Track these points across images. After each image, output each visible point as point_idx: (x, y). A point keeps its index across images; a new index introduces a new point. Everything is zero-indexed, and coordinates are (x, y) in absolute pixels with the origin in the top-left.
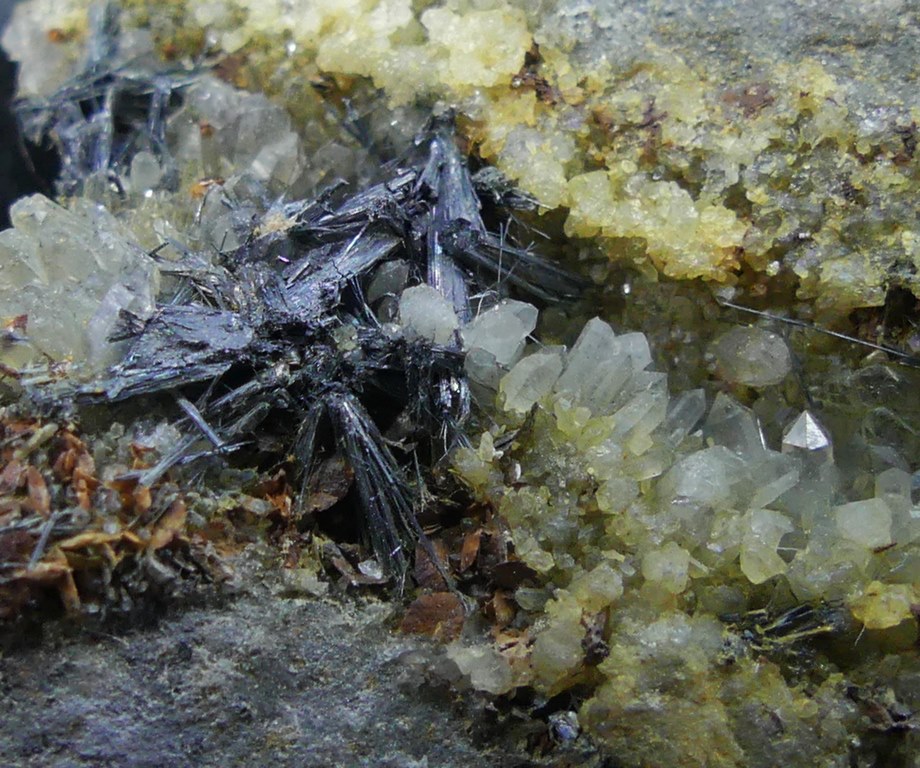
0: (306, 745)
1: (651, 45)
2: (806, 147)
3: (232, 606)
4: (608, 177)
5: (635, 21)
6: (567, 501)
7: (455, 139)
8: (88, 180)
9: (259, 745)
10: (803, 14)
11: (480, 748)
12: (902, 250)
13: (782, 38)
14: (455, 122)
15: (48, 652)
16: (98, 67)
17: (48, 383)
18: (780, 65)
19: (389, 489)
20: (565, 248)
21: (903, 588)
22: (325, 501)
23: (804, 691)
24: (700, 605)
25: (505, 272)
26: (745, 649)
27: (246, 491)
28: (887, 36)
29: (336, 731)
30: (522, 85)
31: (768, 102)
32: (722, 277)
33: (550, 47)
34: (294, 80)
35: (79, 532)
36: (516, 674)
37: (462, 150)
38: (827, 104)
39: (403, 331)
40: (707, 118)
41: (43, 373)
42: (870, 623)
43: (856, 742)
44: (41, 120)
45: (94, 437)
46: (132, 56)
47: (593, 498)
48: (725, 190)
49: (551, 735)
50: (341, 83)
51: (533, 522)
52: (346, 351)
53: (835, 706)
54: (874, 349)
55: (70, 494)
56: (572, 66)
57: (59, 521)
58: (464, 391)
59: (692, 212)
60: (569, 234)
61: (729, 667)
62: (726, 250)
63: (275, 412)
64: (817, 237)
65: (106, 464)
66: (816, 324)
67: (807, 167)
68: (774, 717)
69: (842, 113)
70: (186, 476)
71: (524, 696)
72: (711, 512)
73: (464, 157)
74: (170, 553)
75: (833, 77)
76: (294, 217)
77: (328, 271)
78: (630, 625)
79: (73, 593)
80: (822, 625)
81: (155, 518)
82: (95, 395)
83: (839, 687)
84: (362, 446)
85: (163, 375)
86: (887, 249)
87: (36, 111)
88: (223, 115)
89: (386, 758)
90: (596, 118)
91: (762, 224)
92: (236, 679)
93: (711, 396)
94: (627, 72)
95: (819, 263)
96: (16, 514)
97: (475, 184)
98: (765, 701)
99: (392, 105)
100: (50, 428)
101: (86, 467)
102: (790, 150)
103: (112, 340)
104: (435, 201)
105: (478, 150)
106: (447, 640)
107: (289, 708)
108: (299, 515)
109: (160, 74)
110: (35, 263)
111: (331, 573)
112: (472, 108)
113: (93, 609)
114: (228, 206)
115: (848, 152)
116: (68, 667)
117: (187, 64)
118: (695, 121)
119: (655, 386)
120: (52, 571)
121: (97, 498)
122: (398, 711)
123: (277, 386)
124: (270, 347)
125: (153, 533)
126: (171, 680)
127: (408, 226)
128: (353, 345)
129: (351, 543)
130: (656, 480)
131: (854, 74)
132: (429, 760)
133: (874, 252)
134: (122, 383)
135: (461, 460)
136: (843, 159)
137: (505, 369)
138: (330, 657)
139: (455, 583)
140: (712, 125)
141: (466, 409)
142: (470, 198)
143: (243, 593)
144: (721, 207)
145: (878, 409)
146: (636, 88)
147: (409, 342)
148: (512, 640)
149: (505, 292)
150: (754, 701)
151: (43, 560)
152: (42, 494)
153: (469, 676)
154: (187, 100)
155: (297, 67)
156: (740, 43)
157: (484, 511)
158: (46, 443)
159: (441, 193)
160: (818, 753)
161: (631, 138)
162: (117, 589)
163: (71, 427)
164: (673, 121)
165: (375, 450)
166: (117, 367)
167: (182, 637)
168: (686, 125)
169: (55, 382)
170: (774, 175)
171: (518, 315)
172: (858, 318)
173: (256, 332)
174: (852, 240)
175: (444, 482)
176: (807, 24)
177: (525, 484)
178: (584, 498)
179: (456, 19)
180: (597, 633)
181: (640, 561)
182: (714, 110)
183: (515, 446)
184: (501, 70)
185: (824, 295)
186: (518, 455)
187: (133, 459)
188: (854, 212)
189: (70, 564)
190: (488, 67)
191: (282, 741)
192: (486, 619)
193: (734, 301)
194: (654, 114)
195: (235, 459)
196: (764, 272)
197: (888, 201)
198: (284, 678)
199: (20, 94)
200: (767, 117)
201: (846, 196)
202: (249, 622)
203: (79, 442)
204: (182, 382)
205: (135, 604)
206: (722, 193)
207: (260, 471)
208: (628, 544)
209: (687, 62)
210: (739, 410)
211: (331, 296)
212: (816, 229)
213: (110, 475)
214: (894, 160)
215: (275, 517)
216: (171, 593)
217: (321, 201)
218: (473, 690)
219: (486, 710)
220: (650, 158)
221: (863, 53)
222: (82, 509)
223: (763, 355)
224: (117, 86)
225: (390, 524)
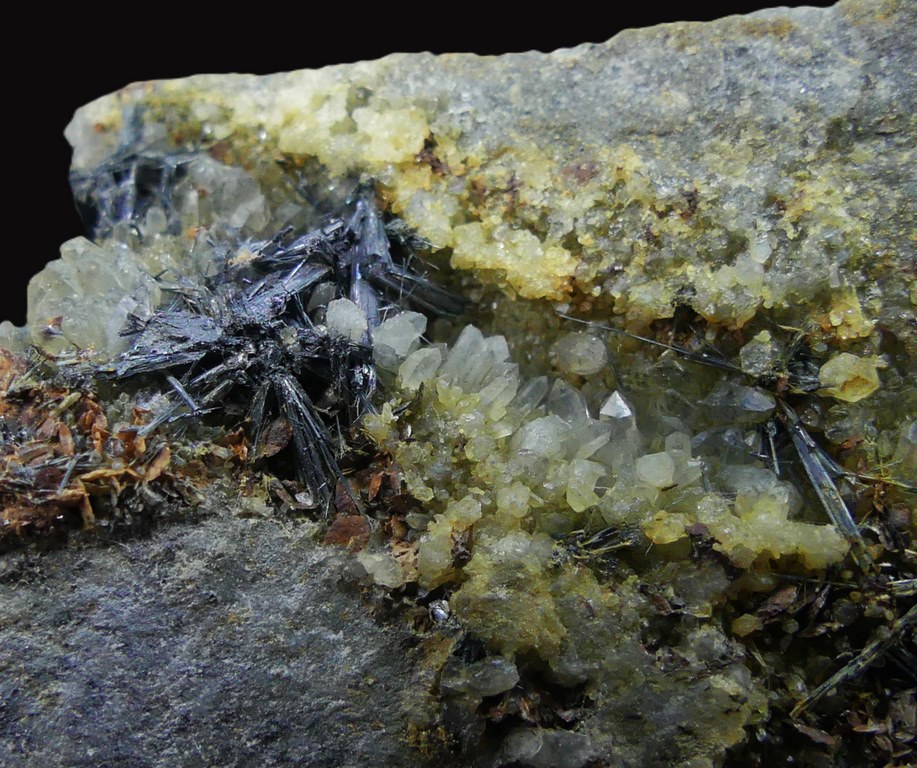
0: (256, 621)
1: (513, 134)
2: (620, 206)
3: (204, 522)
4: (482, 227)
5: (502, 118)
6: (444, 453)
7: (375, 200)
8: (116, 226)
9: (224, 621)
10: (620, 114)
11: (381, 626)
12: (687, 278)
13: (606, 130)
14: (374, 187)
15: (73, 553)
16: (127, 149)
17: (75, 364)
18: (604, 148)
19: (318, 443)
20: (452, 277)
21: (681, 515)
22: (270, 450)
23: (610, 587)
24: (538, 527)
25: (406, 292)
26: (569, 558)
27: (214, 442)
28: (679, 128)
29: (277, 612)
30: (421, 162)
31: (594, 174)
32: (560, 297)
33: (442, 134)
34: (264, 157)
35: (95, 468)
36: (406, 574)
37: (379, 207)
38: (635, 176)
39: (328, 331)
40: (551, 185)
41: (72, 358)
42: (657, 540)
43: (646, 624)
44: (85, 186)
45: (108, 403)
46: (152, 141)
47: (462, 450)
48: (564, 236)
49: (431, 617)
50: (297, 161)
51: (420, 467)
52: (289, 345)
53: (631, 598)
54: (667, 348)
55: (88, 442)
56: (458, 149)
57: (79, 461)
58: (372, 374)
59: (539, 252)
60: (454, 267)
61: (556, 570)
62: (563, 278)
63: (237, 387)
64: (627, 270)
65: (116, 422)
66: (626, 331)
67: (621, 220)
68: (588, 606)
69: (646, 182)
70: (172, 430)
71: (412, 589)
72: (546, 461)
73: (380, 212)
74: (159, 484)
75: (640, 157)
76: (257, 252)
77: (278, 288)
78: (486, 540)
79: (88, 511)
80: (624, 541)
81: (150, 459)
82: (109, 373)
83: (635, 584)
84: (297, 411)
85: (157, 360)
86: (678, 277)
87: (83, 180)
88: (213, 183)
89: (313, 632)
90: (474, 185)
91: (588, 260)
92: (206, 574)
93: (551, 381)
94: (496, 154)
95: (629, 288)
96: (50, 455)
97: (386, 230)
98: (582, 594)
99: (331, 176)
100: (75, 395)
101: (101, 423)
102: (609, 208)
103: (122, 335)
104: (358, 242)
105: (390, 208)
106: (357, 549)
107: (244, 595)
108: (253, 460)
109: (170, 154)
110: (74, 283)
111: (276, 501)
112: (386, 177)
113: (104, 523)
114: (211, 245)
115: (650, 209)
116: (87, 564)
117: (190, 147)
118: (543, 187)
119: (509, 372)
120: (74, 495)
121: (108, 445)
122: (321, 599)
123: (238, 369)
124: (235, 341)
125: (147, 470)
126: (159, 574)
127: (336, 259)
128: (294, 341)
129: (290, 480)
130: (508, 439)
131: (656, 154)
132: (345, 634)
133: (667, 280)
134: (128, 365)
135: (368, 422)
136: (646, 214)
137: (403, 359)
138: (274, 561)
139: (364, 509)
140: (555, 190)
141: (373, 387)
142: (383, 240)
143: (212, 514)
144: (560, 248)
145: (668, 391)
146: (502, 164)
147: (332, 338)
148: (403, 550)
149: (406, 306)
150: (574, 594)
151: (69, 488)
152: (68, 441)
153: (372, 575)
154: (189, 172)
155: (266, 150)
156: (576, 134)
157: (386, 458)
158: (72, 406)
159: (362, 236)
160: (619, 631)
161: (497, 199)
162: (122, 510)
163: (91, 395)
164: (528, 188)
165: (307, 414)
166: (125, 354)
167: (168, 544)
168: (536, 190)
169: (80, 363)
170: (598, 225)
171: (411, 322)
172: (656, 326)
173: (225, 331)
174: (652, 271)
175: (358, 438)
176: (623, 120)
177: (414, 440)
178: (456, 451)
179: (377, 115)
180: (463, 544)
181: (495, 495)
182: (556, 180)
183: (408, 413)
184: (406, 151)
185: (632, 310)
186: (410, 419)
187: (135, 418)
188: (653, 251)
189: (87, 491)
190: (397, 149)
191: (238, 618)
192: (386, 534)
193: (568, 314)
194: (514, 183)
195: (207, 419)
196: (590, 294)
197: (677, 244)
198: (241, 574)
199: (72, 168)
200: (594, 184)
201: (648, 240)
202: (216, 534)
203: (97, 406)
205: (135, 520)
206: (561, 238)
207: (226, 429)
208: (487, 483)
209: (539, 147)
210: (571, 391)
211: (279, 306)
212: (627, 263)
213: (117, 428)
214: (681, 215)
215: (235, 460)
216: (159, 513)
217: (276, 241)
218: (375, 584)
219: (385, 599)
220: (511, 214)
221: (662, 140)
222: (96, 452)
223: (587, 352)
224: (140, 162)
225: (318, 467)
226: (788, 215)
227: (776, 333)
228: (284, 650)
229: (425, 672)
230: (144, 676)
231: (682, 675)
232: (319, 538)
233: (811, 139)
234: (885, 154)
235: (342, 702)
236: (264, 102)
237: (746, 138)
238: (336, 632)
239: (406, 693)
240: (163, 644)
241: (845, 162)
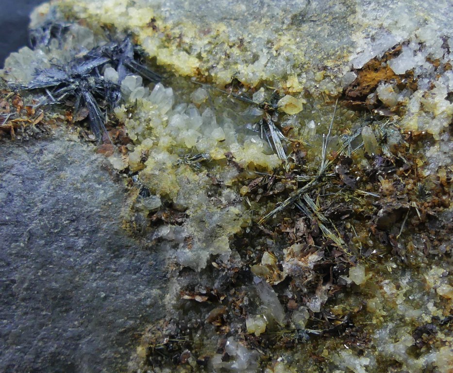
1: (184, 18)
2: (217, 44)
4: (169, 50)
5: (180, 13)
6: (143, 124)
7: (132, 39)
9: (59, 177)
10: (222, 12)
12: (238, 69)
13: (216, 18)
14: (132, 35)
16: (49, 20)
17: (14, 83)
18: (214, 24)
19: (98, 117)
21: (224, 149)
22: (81, 119)
23: (197, 174)
24: (174, 152)
25: (138, 70)
26: (183, 163)
27: (61, 114)
28: (241, 17)
30: (149, 26)
31: (209, 32)
33: (158, 17)
34: (97, 25)
35: (16, 118)
36: (125, 165)
37: (133, 42)
38: (223, 33)
39: (104, 78)
40: (194, 36)
41: (13, 81)
42: (214, 157)
43: (208, 187)
44: (33, 33)
45: (24, 98)
46: (58, 18)
47: (149, 123)
49: (133, 181)
51: (134, 129)
52: (91, 83)
53: (203, 178)
54: (229, 94)
55: (15, 109)
56: (163, 23)
57: (11, 115)
58: (120, 95)
59: (187, 58)
60: (158, 64)
61: (178, 166)
62: (194, 68)
63: (70, 95)
64: (218, 66)
67: (217, 48)
68: (188, 179)
69: (227, 35)
71: (127, 170)
72: (178, 128)
73: (133, 44)
74: (39, 126)
75: (226, 27)
76: (86, 53)
78: (153, 154)
79: (13, 132)
80: (204, 158)
81: (35, 117)
83: (206, 173)
84: (91, 105)
86: (235, 69)
87: (32, 31)
88: (77, 33)
90: (168, 36)
91: (204, 62)
94: (176, 25)
95: (217, 72)
97: (134, 49)
98: (186, 175)
99: (118, 31)
100: (12, 93)
101: (21, 104)
102: (213, 44)
103: (32, 75)
105: (137, 42)
106: (108, 155)
108: (74, 122)
109: (64, 23)
111: (81, 137)
112: (136, 31)
113: (19, 138)
116: (12, 152)
117: (71, 21)
118: (191, 36)
120: (8, 126)
121: (22, 111)
122: (95, 172)
123: (71, 89)
124: (72, 80)
125: (35, 120)
127: (112, 56)
128: (93, 82)
129: (87, 130)
130: (167, 121)
131: (232, 26)
133: (231, 70)
134: (33, 85)
135: (117, 111)
136: (226, 46)
137: (132, 91)
139: (113, 142)
140: (195, 38)
141: (119, 99)
142: (132, 52)
143: (58, 139)
144: (195, 58)
145: (228, 109)
146: (178, 28)
147: (106, 81)
148: (125, 157)
150: (183, 175)
151: (6, 123)
152: (9, 109)
153: (113, 165)
155: (98, 22)
156: (206, 19)
157: (122, 124)
158: (11, 97)
159: (125, 51)
160: (198, 189)
161: (175, 40)
162: (25, 133)
163: (18, 94)
164: (186, 37)
165: (95, 107)
167: (41, 148)
168: (189, 38)
169: (16, 83)
170: (208, 50)
171: (136, 79)
172: (227, 86)
173: (68, 76)
174: (226, 67)
175: (113, 117)
176: (223, 14)
177: (132, 119)
178: (147, 124)
179: (136, 10)
180: (145, 155)
181: (159, 139)
182: (196, 34)
183: (131, 109)
184: (144, 22)
185: (218, 80)
186: (131, 112)
187: (33, 103)
188: (227, 59)
189: (13, 125)
190: (141, 21)
192: (120, 152)
193: (196, 81)
194: (181, 35)
195: (59, 106)
196: (204, 75)
197: (235, 57)
198: (66, 161)
200: (209, 36)
201: (225, 55)
203: (20, 98)
204: (48, 86)
205: (30, 138)
206: (196, 55)
207: (66, 110)
208: (157, 135)
209: (192, 23)
211: (89, 70)
212: (218, 64)
214: (238, 47)
215: (68, 121)
216: (39, 136)
217: (93, 50)
218: (114, 168)
219: (117, 174)
220: (179, 46)
221: (235, 21)
222: (18, 113)
223: (201, 94)
224: (53, 25)
225: (97, 126)
226: (275, 47)
227: (267, 89)
228: (79, 189)
229: (130, 201)
230: (28, 193)
231: (219, 206)
232: (96, 151)
233: (286, 21)
234: (313, 28)
235: (99, 210)
236: (99, 6)
237: (264, 21)
238: (99, 184)
239: (123, 209)
240: (37, 183)
241: (299, 30)
